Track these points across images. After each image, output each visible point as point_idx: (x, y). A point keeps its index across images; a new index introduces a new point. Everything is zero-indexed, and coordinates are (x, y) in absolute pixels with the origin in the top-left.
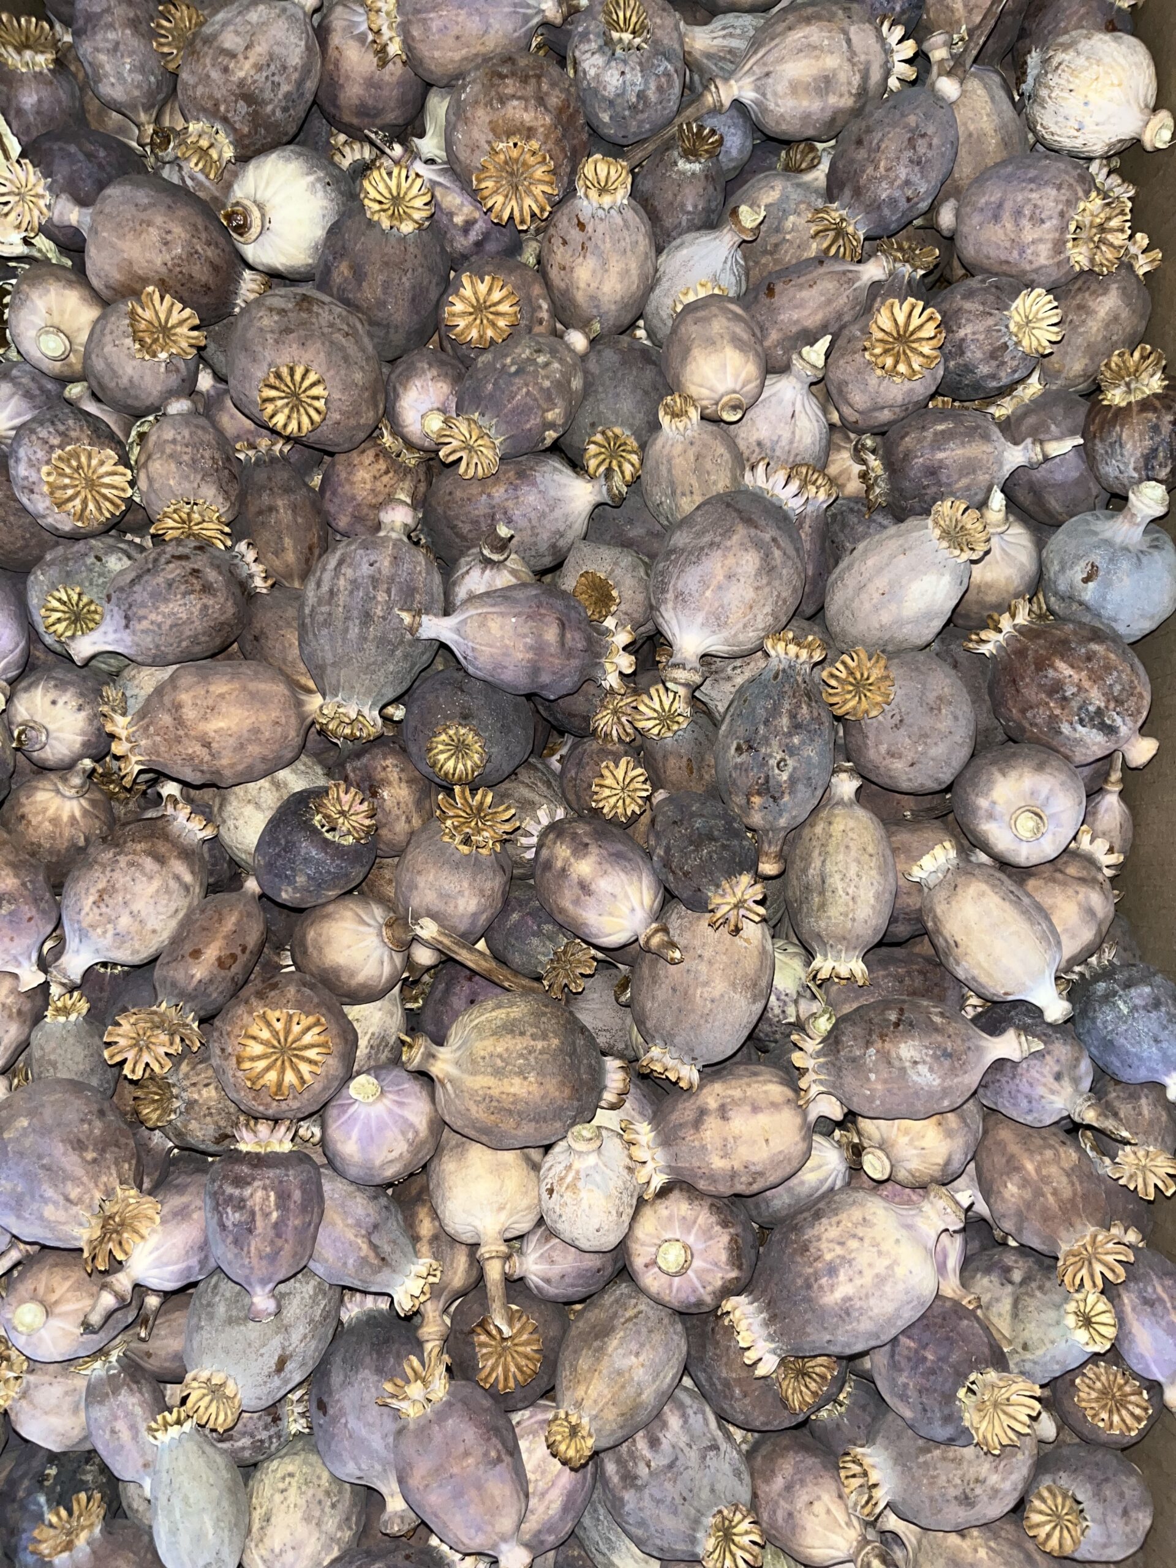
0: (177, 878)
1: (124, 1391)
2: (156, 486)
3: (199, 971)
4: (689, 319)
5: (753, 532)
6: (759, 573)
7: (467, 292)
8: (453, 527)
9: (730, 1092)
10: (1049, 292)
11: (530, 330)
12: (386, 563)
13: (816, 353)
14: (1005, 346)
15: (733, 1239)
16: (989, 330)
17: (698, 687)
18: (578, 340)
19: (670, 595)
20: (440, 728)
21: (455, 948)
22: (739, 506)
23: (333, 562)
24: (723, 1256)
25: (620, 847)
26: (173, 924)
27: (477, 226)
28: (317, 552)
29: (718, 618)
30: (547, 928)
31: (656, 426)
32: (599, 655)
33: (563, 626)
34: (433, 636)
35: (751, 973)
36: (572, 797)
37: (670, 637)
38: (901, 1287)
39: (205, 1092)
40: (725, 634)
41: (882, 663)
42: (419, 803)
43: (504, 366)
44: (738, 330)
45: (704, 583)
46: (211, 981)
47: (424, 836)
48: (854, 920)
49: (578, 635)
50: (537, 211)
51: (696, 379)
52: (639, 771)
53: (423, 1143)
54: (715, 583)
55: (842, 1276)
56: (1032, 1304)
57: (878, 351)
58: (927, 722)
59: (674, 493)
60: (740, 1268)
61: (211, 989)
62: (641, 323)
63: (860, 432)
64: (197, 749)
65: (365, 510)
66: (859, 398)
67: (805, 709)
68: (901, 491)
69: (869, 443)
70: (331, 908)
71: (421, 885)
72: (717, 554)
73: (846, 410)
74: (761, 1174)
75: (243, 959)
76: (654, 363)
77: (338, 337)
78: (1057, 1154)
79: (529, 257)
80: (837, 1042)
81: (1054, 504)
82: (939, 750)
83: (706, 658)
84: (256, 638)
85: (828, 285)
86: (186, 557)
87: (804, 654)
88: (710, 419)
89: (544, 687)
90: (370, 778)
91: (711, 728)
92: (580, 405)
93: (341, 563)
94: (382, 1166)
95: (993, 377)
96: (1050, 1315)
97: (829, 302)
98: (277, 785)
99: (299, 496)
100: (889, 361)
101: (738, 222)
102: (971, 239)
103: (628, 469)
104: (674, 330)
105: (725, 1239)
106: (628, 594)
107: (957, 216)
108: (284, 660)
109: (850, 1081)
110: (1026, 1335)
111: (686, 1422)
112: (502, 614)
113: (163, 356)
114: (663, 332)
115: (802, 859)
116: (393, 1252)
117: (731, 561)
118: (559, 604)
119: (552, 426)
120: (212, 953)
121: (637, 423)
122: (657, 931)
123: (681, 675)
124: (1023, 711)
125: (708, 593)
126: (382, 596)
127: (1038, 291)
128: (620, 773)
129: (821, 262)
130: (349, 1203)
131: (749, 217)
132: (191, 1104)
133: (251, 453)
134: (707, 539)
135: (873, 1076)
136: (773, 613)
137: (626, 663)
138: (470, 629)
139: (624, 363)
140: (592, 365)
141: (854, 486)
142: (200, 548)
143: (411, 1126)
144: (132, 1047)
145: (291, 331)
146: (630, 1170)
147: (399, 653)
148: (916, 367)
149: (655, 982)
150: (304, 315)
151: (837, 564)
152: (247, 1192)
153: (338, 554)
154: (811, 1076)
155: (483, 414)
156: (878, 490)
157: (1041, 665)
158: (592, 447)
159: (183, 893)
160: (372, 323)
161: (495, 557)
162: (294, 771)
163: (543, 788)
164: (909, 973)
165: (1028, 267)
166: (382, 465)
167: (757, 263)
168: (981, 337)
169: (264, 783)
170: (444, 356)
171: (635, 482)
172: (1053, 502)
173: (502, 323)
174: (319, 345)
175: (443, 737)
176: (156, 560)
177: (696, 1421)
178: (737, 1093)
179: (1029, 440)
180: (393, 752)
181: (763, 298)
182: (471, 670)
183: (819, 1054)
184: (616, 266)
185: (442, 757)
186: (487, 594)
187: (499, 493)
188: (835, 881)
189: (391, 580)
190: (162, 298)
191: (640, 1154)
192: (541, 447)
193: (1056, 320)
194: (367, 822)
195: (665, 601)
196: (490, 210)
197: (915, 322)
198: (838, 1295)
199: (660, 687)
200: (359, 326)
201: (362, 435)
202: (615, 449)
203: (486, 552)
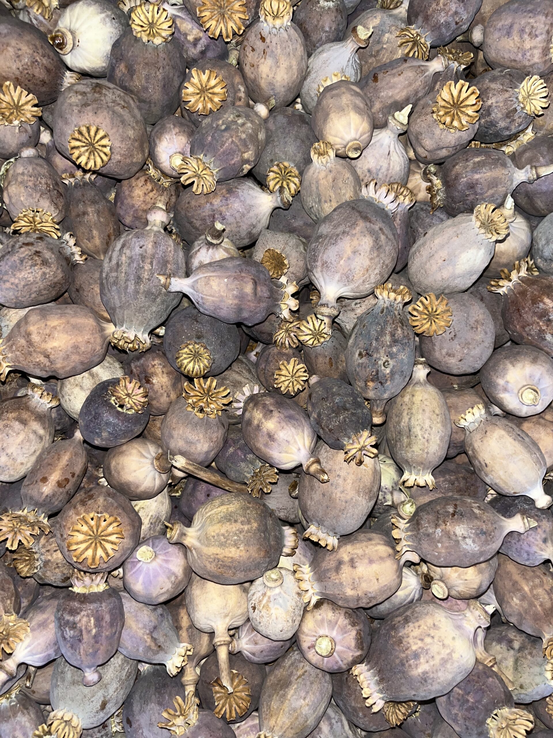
0: (35, 432)
1: (19, 714)
2: (13, 201)
3: (47, 489)
4: (328, 95)
5: (368, 224)
6: (372, 250)
7: (195, 80)
8: (191, 223)
9: (356, 551)
10: (541, 77)
11: (234, 104)
12: (150, 246)
13: (403, 116)
14: (515, 110)
15: (358, 633)
16: (506, 101)
17: (336, 317)
18: (262, 110)
19: (319, 264)
20: (183, 346)
21: (196, 471)
22: (360, 209)
23: (119, 245)
24: (353, 643)
25: (292, 412)
26: (33, 459)
27: (201, 42)
28: (113, 238)
29: (348, 277)
30: (250, 456)
31: (309, 161)
32: (277, 300)
33: (255, 283)
34: (178, 290)
35: (368, 484)
36: (263, 380)
37: (319, 287)
38: (456, 665)
39: (55, 555)
40: (352, 286)
41: (445, 302)
42: (174, 385)
43: (218, 126)
44: (357, 102)
45: (340, 256)
46: (54, 495)
47: (177, 407)
48: (427, 453)
49: (264, 289)
50: (236, 30)
51: (333, 132)
52: (302, 365)
53: (180, 582)
54: (345, 257)
55: (422, 660)
56: (525, 663)
57: (441, 113)
58: (470, 335)
59: (320, 201)
60: (362, 649)
61: (54, 500)
62: (299, 100)
63: (427, 163)
64: (41, 359)
65: (140, 213)
66: (428, 143)
67: (400, 331)
68: (453, 198)
69: (433, 169)
70: (124, 447)
71: (175, 436)
72: (347, 239)
73: (420, 150)
74: (374, 598)
75: (72, 480)
76: (307, 123)
77: (118, 109)
78: (542, 582)
79: (233, 60)
80: (418, 524)
81: (540, 204)
82: (476, 352)
83: (340, 299)
84: (78, 290)
85: (410, 74)
86: (32, 244)
87: (399, 298)
88: (342, 156)
89: (246, 319)
90: (145, 371)
91: (343, 339)
92: (264, 148)
93: (123, 246)
94: (157, 597)
95: (507, 128)
96: (537, 669)
97: (410, 84)
98: (92, 375)
99: (101, 206)
100: (448, 120)
101: (356, 36)
102: (493, 47)
103: (293, 187)
104: (319, 103)
105: (354, 633)
106: (294, 261)
107: (485, 34)
108: (94, 303)
109: (425, 545)
110: (522, 680)
111: (332, 728)
112: (219, 277)
113: (16, 123)
114: (312, 104)
115: (396, 416)
116: (165, 641)
117: (355, 242)
118: (253, 270)
119: (247, 162)
120: (55, 477)
121: (298, 159)
122: (313, 463)
123: (325, 310)
124: (523, 327)
125: (342, 262)
126: (147, 267)
127: (536, 77)
128: (290, 367)
129: (405, 61)
130: (139, 614)
131: (363, 33)
132: (46, 563)
133: (72, 180)
134: (340, 229)
135: (440, 545)
136: (380, 273)
137: (293, 304)
138: (200, 286)
139: (289, 123)
140: (271, 125)
141: (423, 195)
142: (40, 238)
143: (174, 574)
144: (10, 532)
145: (89, 105)
146: (299, 594)
147: (158, 300)
148: (464, 123)
149: (312, 490)
150: (97, 95)
151: (414, 242)
152: (78, 618)
153: (122, 240)
154: (403, 543)
155: (205, 155)
156: (439, 198)
157: (535, 301)
158: (271, 174)
159: (38, 440)
160: (141, 101)
161: (215, 242)
162: (102, 367)
163: (246, 374)
164: (457, 479)
165: (527, 64)
166: (149, 186)
167: (366, 62)
168: (501, 105)
169: (86, 374)
170: (183, 120)
171: (297, 194)
172: (539, 203)
173: (216, 99)
174: (105, 113)
175: (186, 350)
176: (13, 246)
177: (337, 727)
178: (360, 552)
179: (528, 167)
180: (158, 356)
181: (371, 82)
182: (201, 310)
183: (407, 530)
184: (284, 64)
185: (185, 362)
186: (210, 264)
187: (217, 202)
188: (417, 430)
189: (153, 256)
190: (15, 88)
191: (305, 586)
192: (241, 174)
193: (545, 95)
194: (143, 400)
195: (316, 267)
196: (208, 30)
197: (464, 95)
198: (420, 670)
199: (313, 316)
200: (131, 102)
201: (135, 169)
202: (285, 174)
203: (209, 239)
